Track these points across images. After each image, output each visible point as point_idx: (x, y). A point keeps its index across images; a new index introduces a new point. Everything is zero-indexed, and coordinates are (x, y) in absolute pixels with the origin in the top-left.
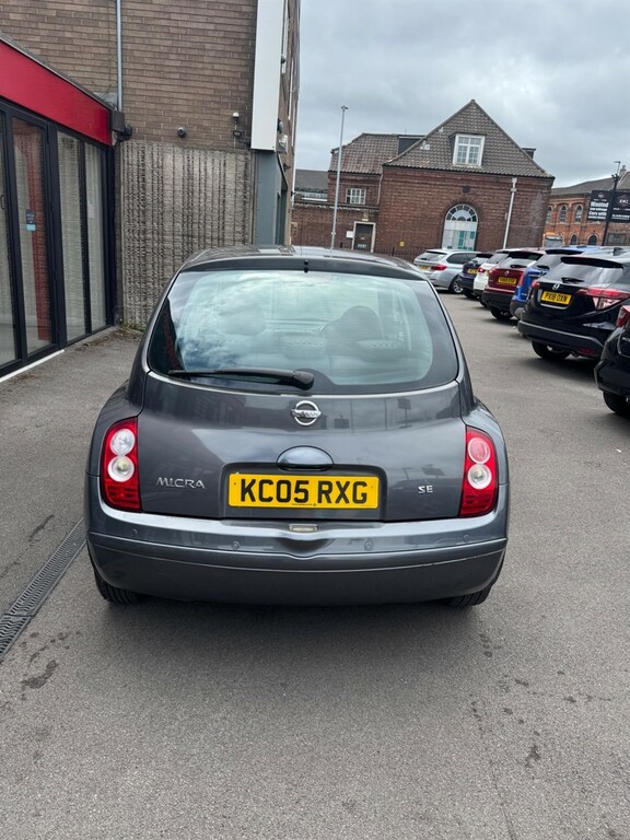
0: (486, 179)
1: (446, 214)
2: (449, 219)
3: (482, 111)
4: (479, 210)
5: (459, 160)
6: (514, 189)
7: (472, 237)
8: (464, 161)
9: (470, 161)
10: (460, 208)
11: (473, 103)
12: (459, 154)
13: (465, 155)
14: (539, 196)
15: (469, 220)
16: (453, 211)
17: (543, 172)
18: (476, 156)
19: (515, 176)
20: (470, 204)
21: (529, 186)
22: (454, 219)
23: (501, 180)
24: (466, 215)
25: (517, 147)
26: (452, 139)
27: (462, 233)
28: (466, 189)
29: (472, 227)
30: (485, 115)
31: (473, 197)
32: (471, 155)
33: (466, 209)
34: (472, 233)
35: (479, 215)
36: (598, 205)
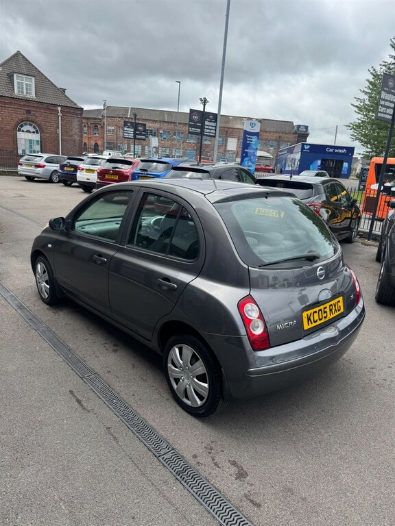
0: (41, 106)
1: (18, 127)
2: (19, 130)
3: (27, 60)
4: (39, 126)
5: (19, 91)
6: (60, 114)
7: (38, 144)
8: (23, 92)
9: (27, 93)
10: (26, 124)
11: (18, 53)
12: (19, 87)
13: (23, 88)
14: (76, 120)
15: (34, 132)
16: (22, 126)
17: (75, 104)
18: (30, 90)
19: (59, 106)
20: (32, 122)
21: (69, 112)
22: (23, 131)
23: (51, 108)
24: (32, 129)
25: (55, 87)
26: (11, 77)
27: (30, 141)
28: (28, 112)
29: (37, 137)
30: (30, 63)
31: (34, 117)
32: (27, 89)
33: (30, 125)
34: (37, 141)
35: (40, 129)
36: (128, 129)
